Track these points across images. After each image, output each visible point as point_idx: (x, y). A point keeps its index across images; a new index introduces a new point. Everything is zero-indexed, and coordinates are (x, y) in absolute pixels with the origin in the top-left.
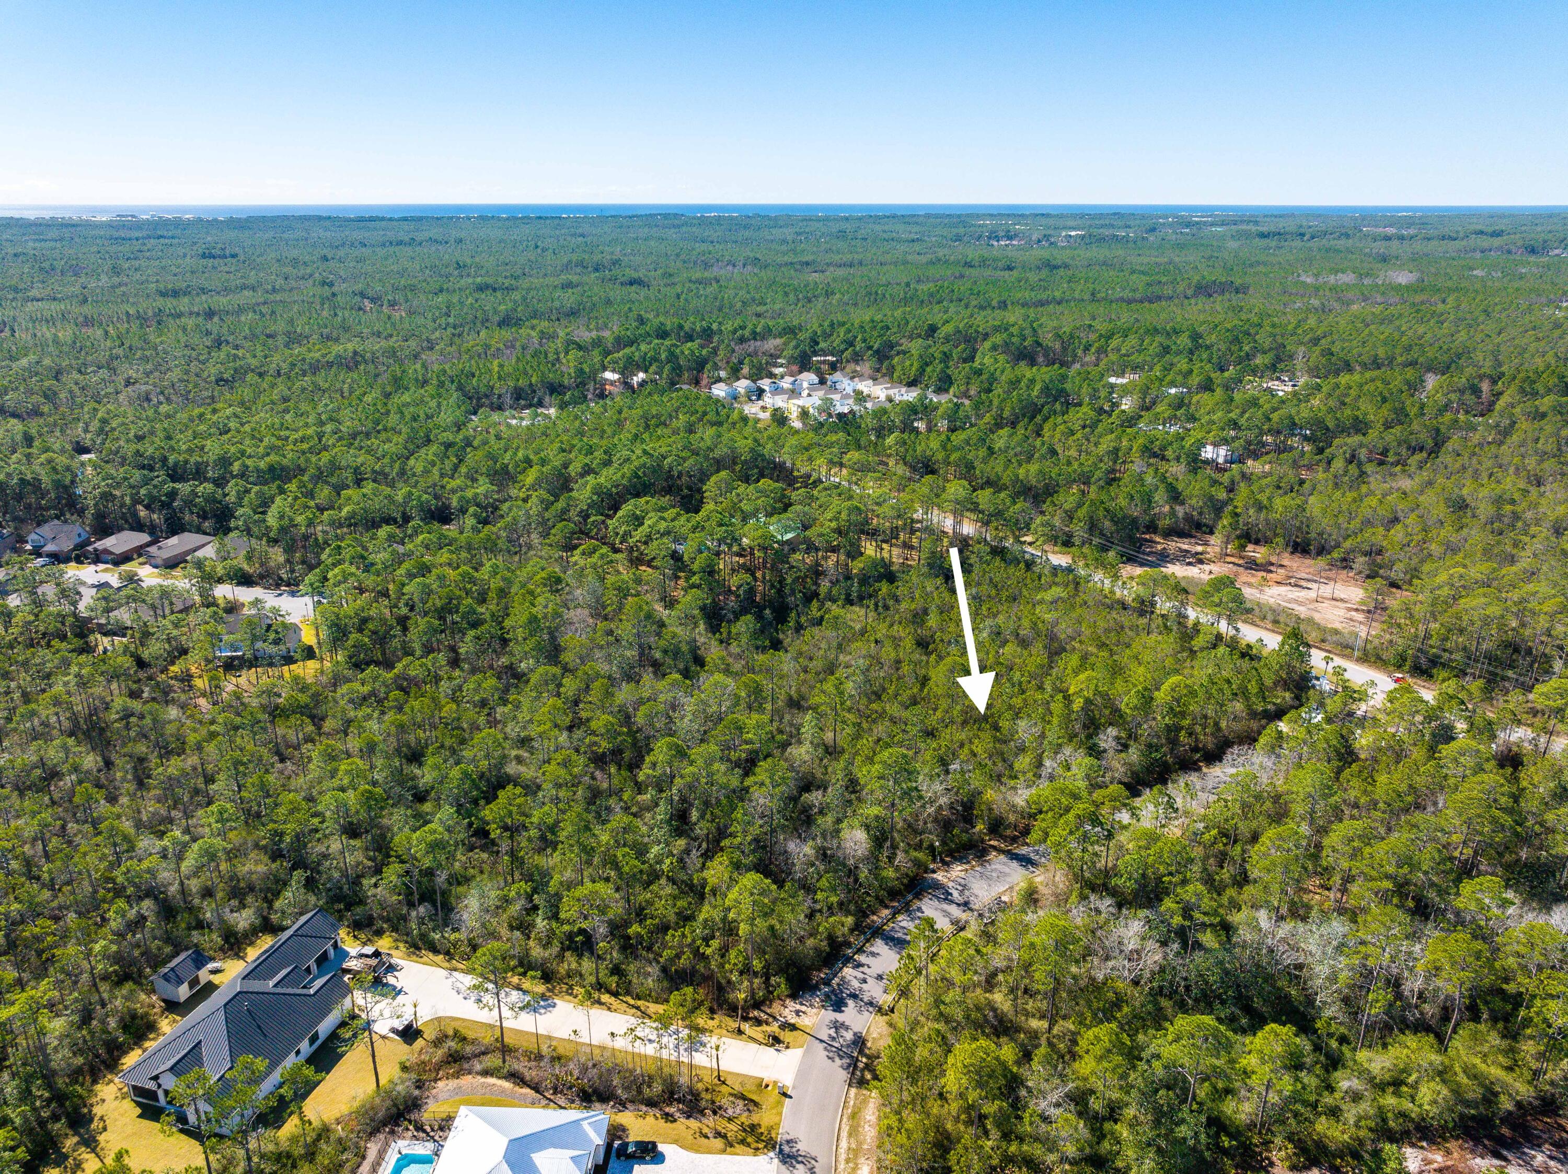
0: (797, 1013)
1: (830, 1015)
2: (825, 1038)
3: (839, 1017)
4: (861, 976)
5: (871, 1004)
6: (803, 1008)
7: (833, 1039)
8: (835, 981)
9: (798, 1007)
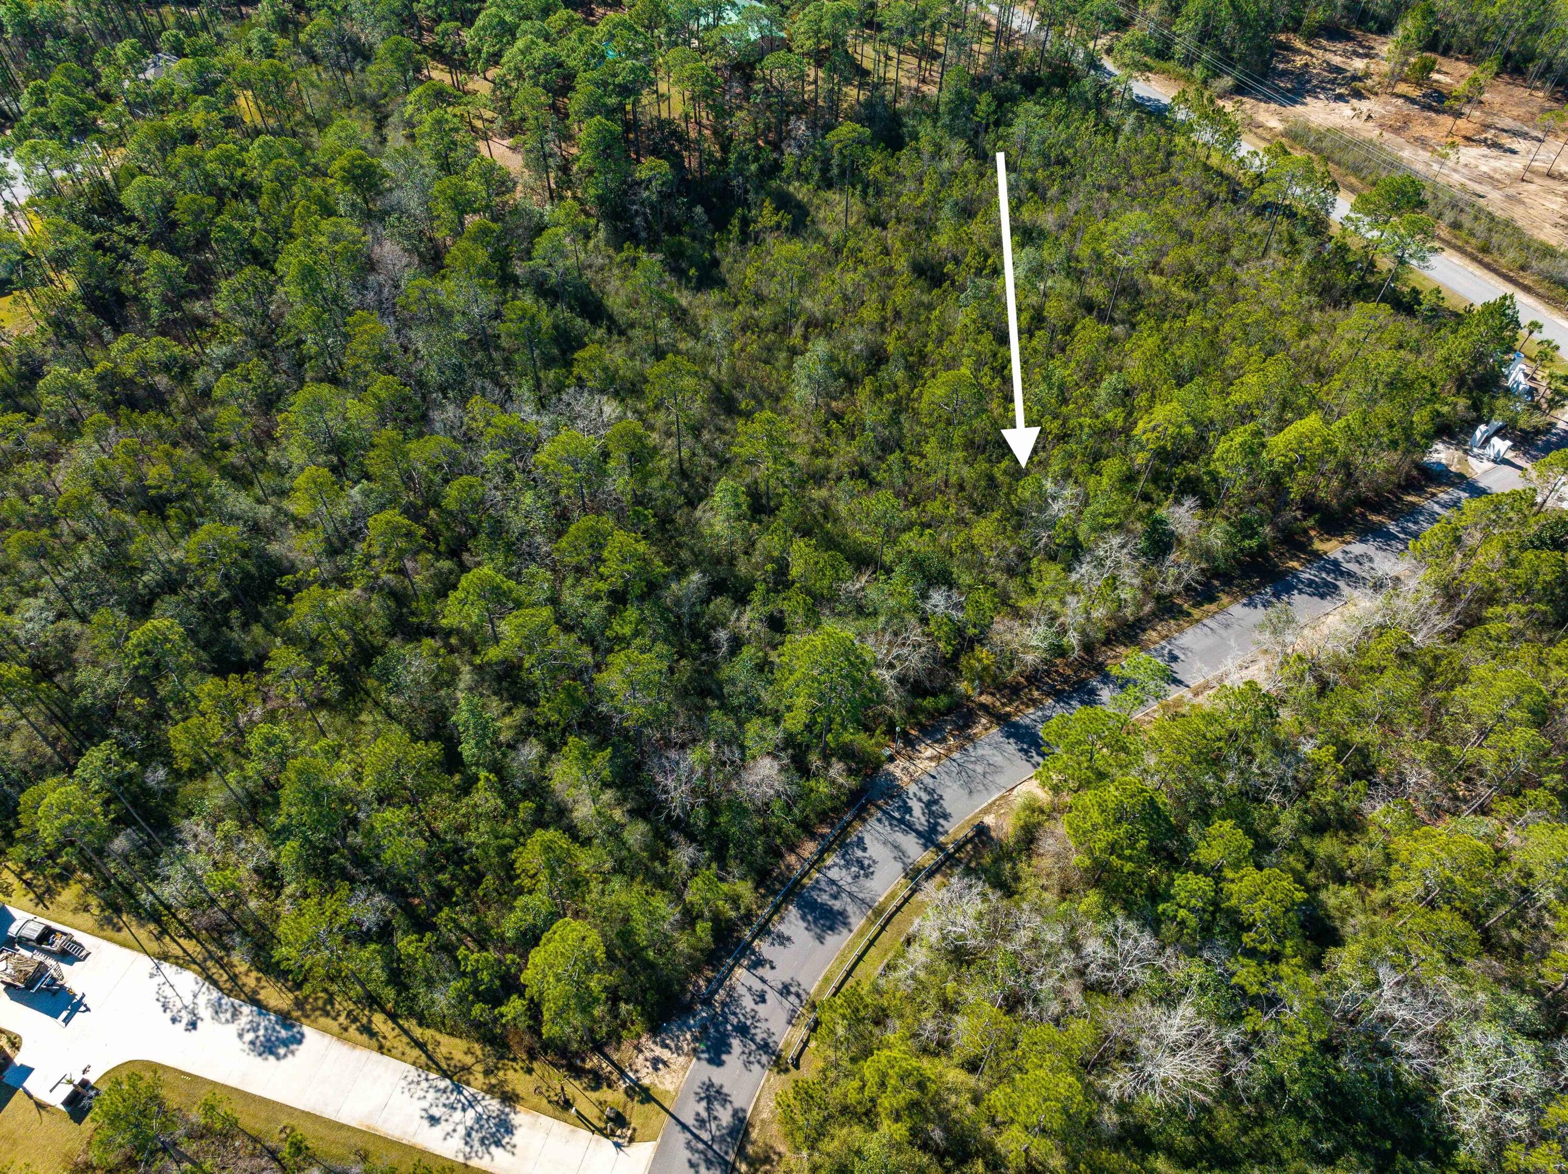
0: (656, 1063)
1: (701, 1070)
2: (690, 1121)
3: (718, 1076)
4: (758, 986)
5: (765, 1047)
6: (666, 1054)
7: (702, 1123)
8: (721, 995)
9: (659, 1051)
